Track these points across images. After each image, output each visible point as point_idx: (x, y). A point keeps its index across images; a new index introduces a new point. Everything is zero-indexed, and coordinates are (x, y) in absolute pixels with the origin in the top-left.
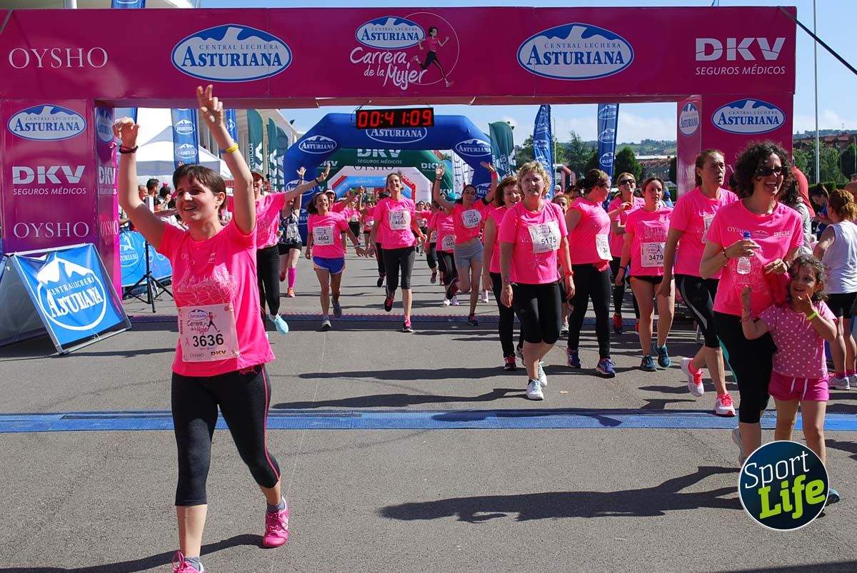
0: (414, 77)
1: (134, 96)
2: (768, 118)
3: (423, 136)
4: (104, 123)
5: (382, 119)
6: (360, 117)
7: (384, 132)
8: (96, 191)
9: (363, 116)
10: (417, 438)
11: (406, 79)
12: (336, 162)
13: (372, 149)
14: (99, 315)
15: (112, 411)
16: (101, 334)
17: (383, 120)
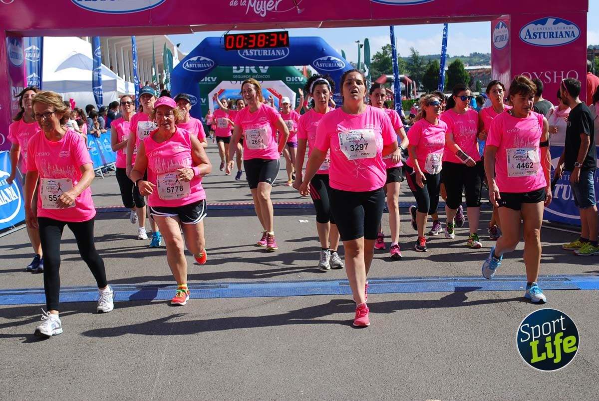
0: (270, 6)
1: (38, 27)
2: (566, 32)
3: (286, 54)
4: (14, 49)
5: (245, 41)
6: (228, 41)
7: (254, 52)
8: (10, 106)
9: (230, 40)
10: (273, 304)
11: (265, 8)
12: (215, 78)
13: (245, 66)
14: (15, 210)
15: (24, 288)
16: (17, 225)
17: (248, 41)
